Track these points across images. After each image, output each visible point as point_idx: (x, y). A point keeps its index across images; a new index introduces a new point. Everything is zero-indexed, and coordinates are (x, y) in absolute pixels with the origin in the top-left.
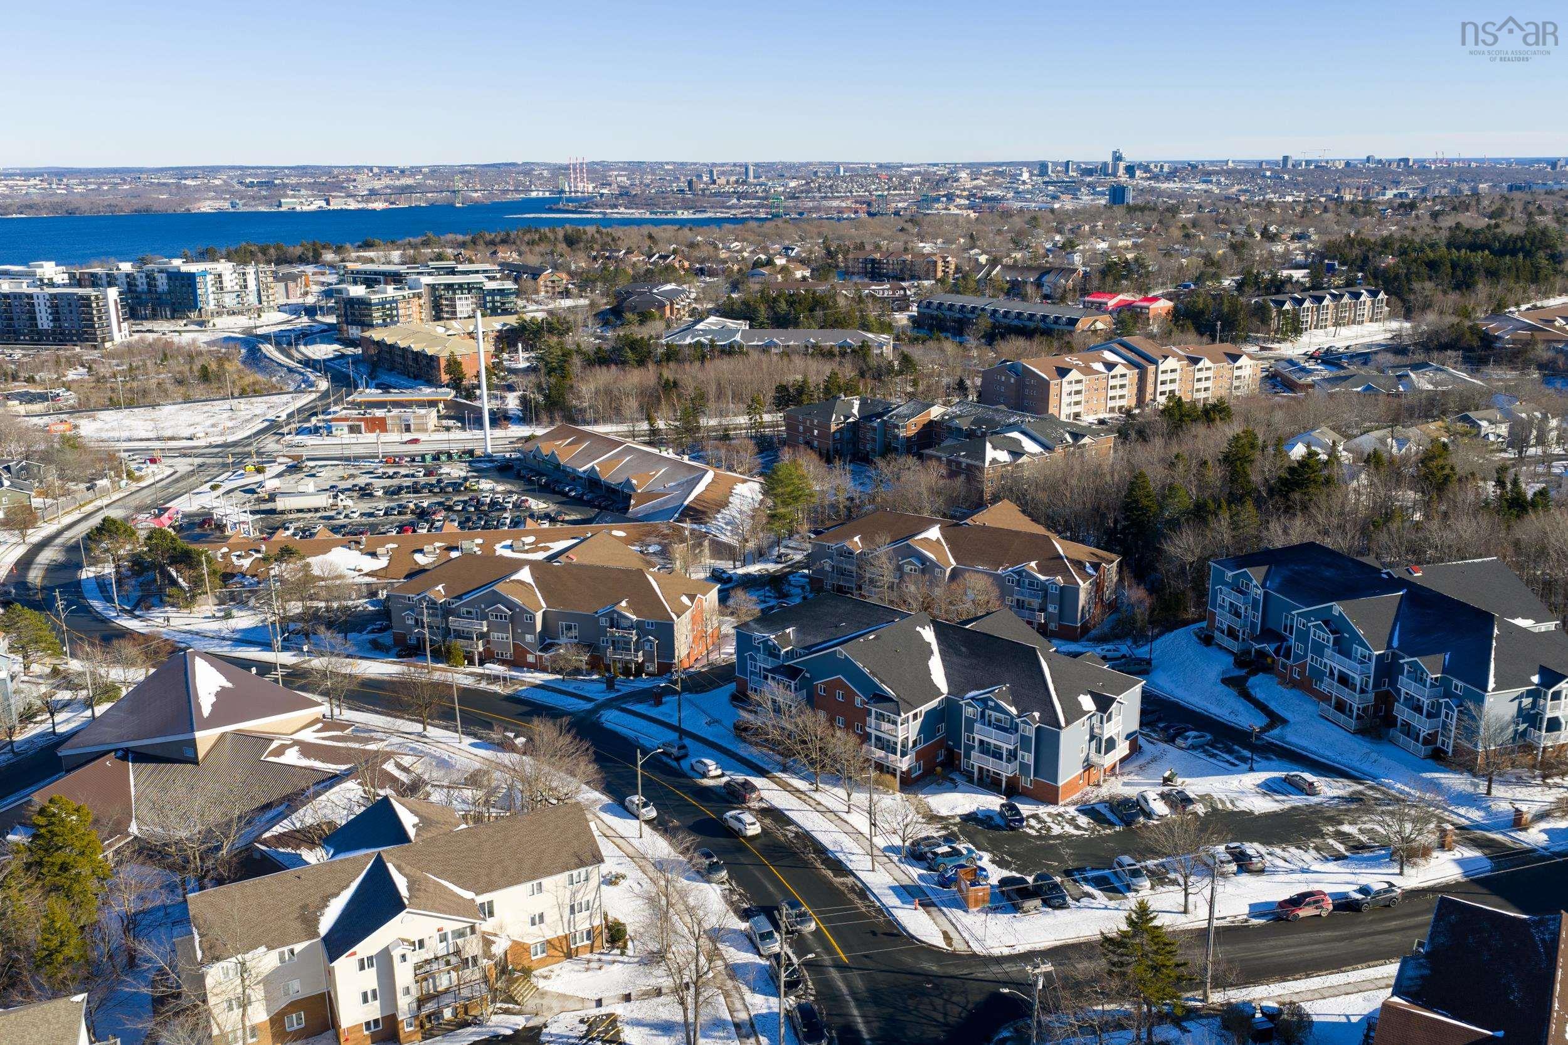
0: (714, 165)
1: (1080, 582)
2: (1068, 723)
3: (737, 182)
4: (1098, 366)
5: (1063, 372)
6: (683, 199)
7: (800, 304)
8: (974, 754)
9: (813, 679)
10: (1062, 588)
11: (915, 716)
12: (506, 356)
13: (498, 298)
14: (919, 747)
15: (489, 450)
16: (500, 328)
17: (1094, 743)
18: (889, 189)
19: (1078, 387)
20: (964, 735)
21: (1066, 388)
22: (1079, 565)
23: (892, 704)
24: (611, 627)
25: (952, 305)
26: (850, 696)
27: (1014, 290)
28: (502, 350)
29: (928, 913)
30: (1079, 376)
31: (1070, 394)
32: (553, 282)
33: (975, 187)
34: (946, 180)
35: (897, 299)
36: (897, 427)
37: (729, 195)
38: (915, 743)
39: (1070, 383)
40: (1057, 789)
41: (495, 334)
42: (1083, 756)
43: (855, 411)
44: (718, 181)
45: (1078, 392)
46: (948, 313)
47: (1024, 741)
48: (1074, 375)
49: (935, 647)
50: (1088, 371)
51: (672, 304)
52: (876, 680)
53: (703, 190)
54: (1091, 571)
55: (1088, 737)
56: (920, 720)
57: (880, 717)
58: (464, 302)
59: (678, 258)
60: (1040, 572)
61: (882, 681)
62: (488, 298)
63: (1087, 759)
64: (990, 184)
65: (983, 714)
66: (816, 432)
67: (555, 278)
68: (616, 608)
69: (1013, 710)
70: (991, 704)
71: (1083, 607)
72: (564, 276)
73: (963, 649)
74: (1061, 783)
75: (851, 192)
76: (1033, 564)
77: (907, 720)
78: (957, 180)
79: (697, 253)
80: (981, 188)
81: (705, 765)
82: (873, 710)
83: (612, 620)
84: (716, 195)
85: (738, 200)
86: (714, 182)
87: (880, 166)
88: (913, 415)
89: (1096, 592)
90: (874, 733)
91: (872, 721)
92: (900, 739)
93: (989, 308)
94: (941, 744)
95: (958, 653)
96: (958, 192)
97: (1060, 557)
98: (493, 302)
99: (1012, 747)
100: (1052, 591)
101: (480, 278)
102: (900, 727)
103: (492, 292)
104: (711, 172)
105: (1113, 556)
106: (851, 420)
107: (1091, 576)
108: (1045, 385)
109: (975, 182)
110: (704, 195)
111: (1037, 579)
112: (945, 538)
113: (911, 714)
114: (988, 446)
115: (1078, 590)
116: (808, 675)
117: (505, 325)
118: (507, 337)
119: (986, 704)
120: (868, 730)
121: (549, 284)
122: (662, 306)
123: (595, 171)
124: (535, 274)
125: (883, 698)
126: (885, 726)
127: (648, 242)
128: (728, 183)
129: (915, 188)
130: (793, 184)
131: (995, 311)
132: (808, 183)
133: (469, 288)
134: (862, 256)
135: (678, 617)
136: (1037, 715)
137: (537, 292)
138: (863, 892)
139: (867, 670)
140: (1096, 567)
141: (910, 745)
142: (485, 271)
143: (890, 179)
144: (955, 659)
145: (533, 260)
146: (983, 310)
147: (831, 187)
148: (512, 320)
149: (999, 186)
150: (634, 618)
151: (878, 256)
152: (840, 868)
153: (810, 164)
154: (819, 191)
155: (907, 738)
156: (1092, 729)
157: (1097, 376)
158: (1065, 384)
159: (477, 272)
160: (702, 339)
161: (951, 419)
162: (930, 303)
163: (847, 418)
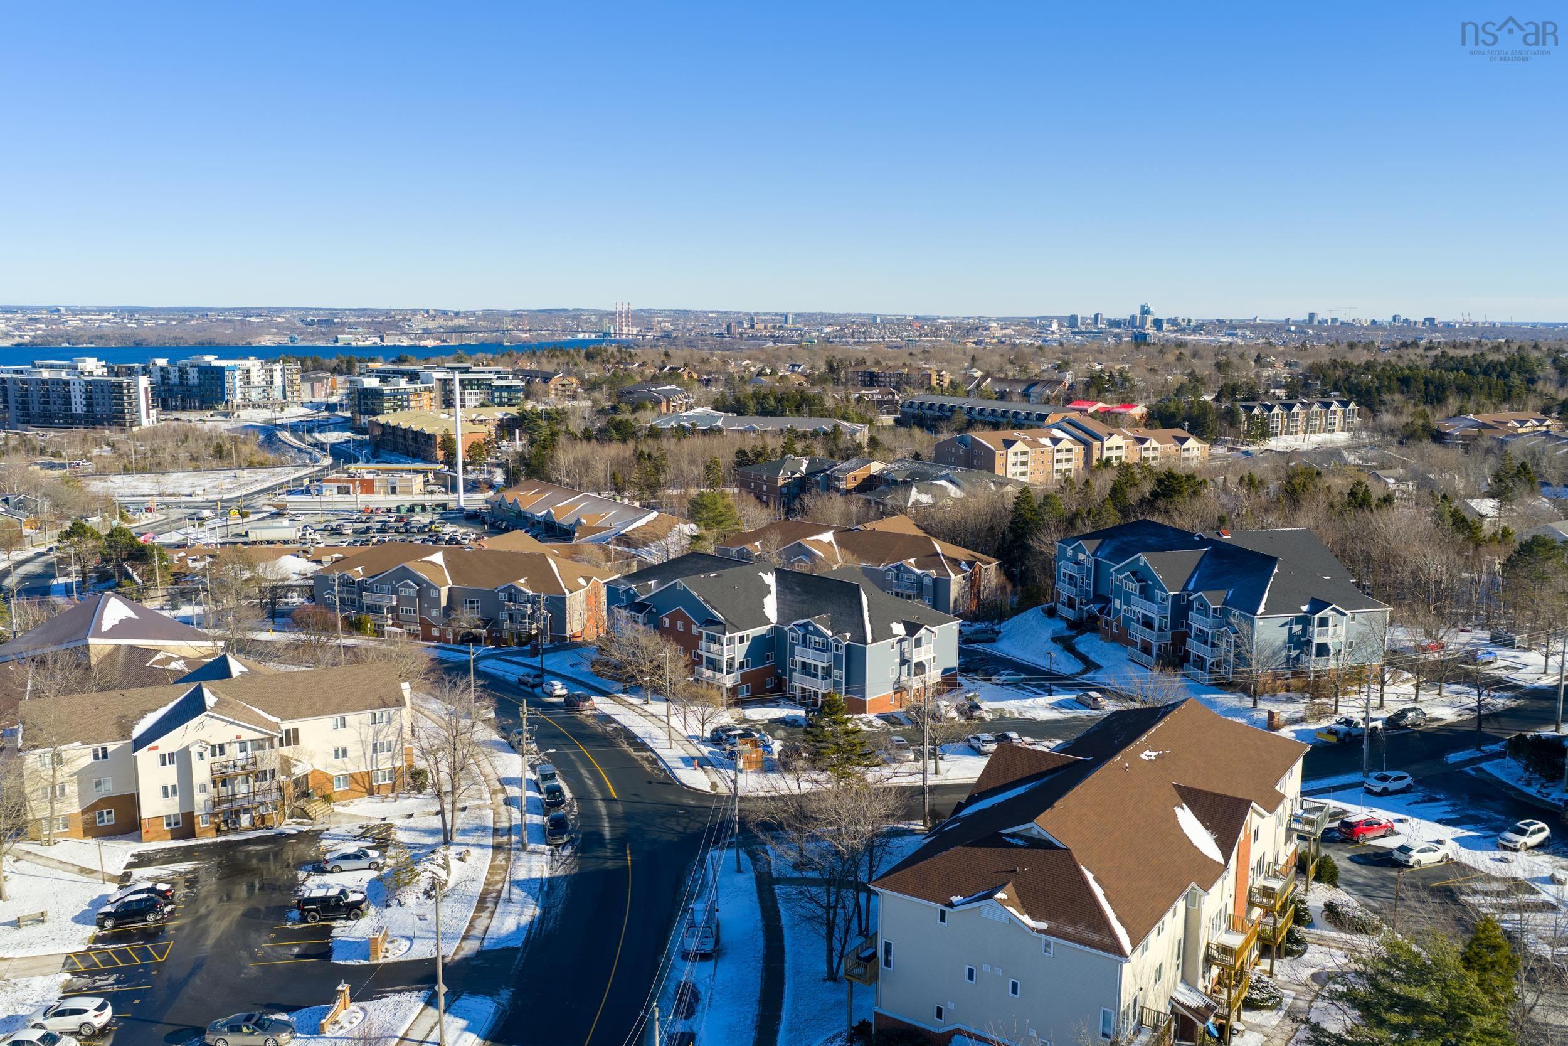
0: (757, 314)
1: (952, 574)
2: (874, 641)
3: (774, 327)
4: (1046, 441)
5: (1008, 444)
6: (721, 342)
7: (788, 401)
8: (796, 675)
9: (659, 613)
10: (935, 580)
11: (742, 640)
12: (505, 442)
13: (505, 394)
14: (746, 670)
15: (462, 504)
16: (500, 416)
17: (905, 668)
18: (920, 336)
19: (1024, 458)
20: (789, 660)
21: (1011, 458)
22: (955, 563)
23: (720, 627)
24: (510, 601)
25: (932, 405)
26: (688, 625)
27: (1002, 396)
28: (503, 438)
29: (706, 772)
30: (1025, 448)
31: (1015, 465)
32: (563, 385)
33: (1005, 336)
34: (977, 329)
35: (886, 403)
36: (838, 479)
37: (766, 339)
38: (742, 665)
39: (1016, 454)
40: (865, 702)
41: (497, 422)
42: (894, 677)
43: (803, 468)
44: (756, 326)
45: (1024, 463)
46: (928, 412)
47: (837, 658)
48: (1019, 446)
49: (773, 589)
50: (1034, 444)
51: (668, 401)
52: (709, 607)
53: (741, 334)
54: (965, 568)
55: (898, 660)
56: (747, 644)
57: (712, 639)
58: (473, 397)
59: (688, 370)
60: (917, 567)
61: (714, 608)
62: (496, 394)
63: (898, 681)
64: (1019, 333)
65: (804, 637)
66: (765, 487)
67: (565, 382)
68: (514, 584)
69: (829, 633)
70: (811, 628)
71: (956, 600)
72: (574, 380)
73: (798, 589)
74: (868, 699)
75: (883, 338)
76: (912, 561)
77: (731, 641)
78: (987, 329)
79: (707, 368)
80: (1010, 337)
81: (552, 685)
82: (704, 632)
83: (510, 594)
84: (753, 338)
85: (774, 343)
86: (752, 327)
87: (917, 318)
88: (853, 469)
89: (972, 587)
90: (705, 654)
91: (703, 643)
92: (725, 658)
93: (966, 406)
94: (770, 671)
95: (792, 591)
96: (988, 340)
97: (938, 554)
98: (501, 397)
99: (825, 665)
100: (927, 581)
101: (492, 376)
102: (725, 648)
103: (500, 388)
104: (752, 319)
105: (992, 559)
106: (797, 475)
107: (965, 571)
108: (992, 454)
109: (1005, 332)
110: (741, 338)
111: (914, 573)
112: (837, 542)
113: (737, 635)
114: (914, 489)
115: (949, 581)
116: (654, 610)
117: (506, 414)
118: (508, 426)
119: (807, 629)
120: (700, 652)
121: (560, 387)
122: (658, 403)
123: (642, 318)
124: (546, 379)
125: (712, 622)
126: (714, 647)
127: (663, 357)
128: (765, 327)
129: (945, 336)
130: (827, 330)
131: (971, 409)
132: (842, 329)
133: (479, 384)
134: (861, 369)
135: (571, 592)
136: (848, 635)
137: (547, 394)
138: (655, 760)
139: (701, 599)
140: (971, 564)
141: (737, 665)
142: (498, 372)
143: (922, 327)
144: (789, 597)
145: (548, 368)
146: (961, 408)
147: (864, 333)
148: (514, 411)
149: (1028, 335)
150: (531, 593)
151: (876, 370)
152: (642, 746)
153: (850, 315)
154: (853, 336)
155: (733, 659)
156: (902, 653)
157: (1042, 449)
158: (1010, 455)
159: (490, 372)
160: (685, 424)
161: (889, 474)
162: (912, 403)
163: (794, 473)
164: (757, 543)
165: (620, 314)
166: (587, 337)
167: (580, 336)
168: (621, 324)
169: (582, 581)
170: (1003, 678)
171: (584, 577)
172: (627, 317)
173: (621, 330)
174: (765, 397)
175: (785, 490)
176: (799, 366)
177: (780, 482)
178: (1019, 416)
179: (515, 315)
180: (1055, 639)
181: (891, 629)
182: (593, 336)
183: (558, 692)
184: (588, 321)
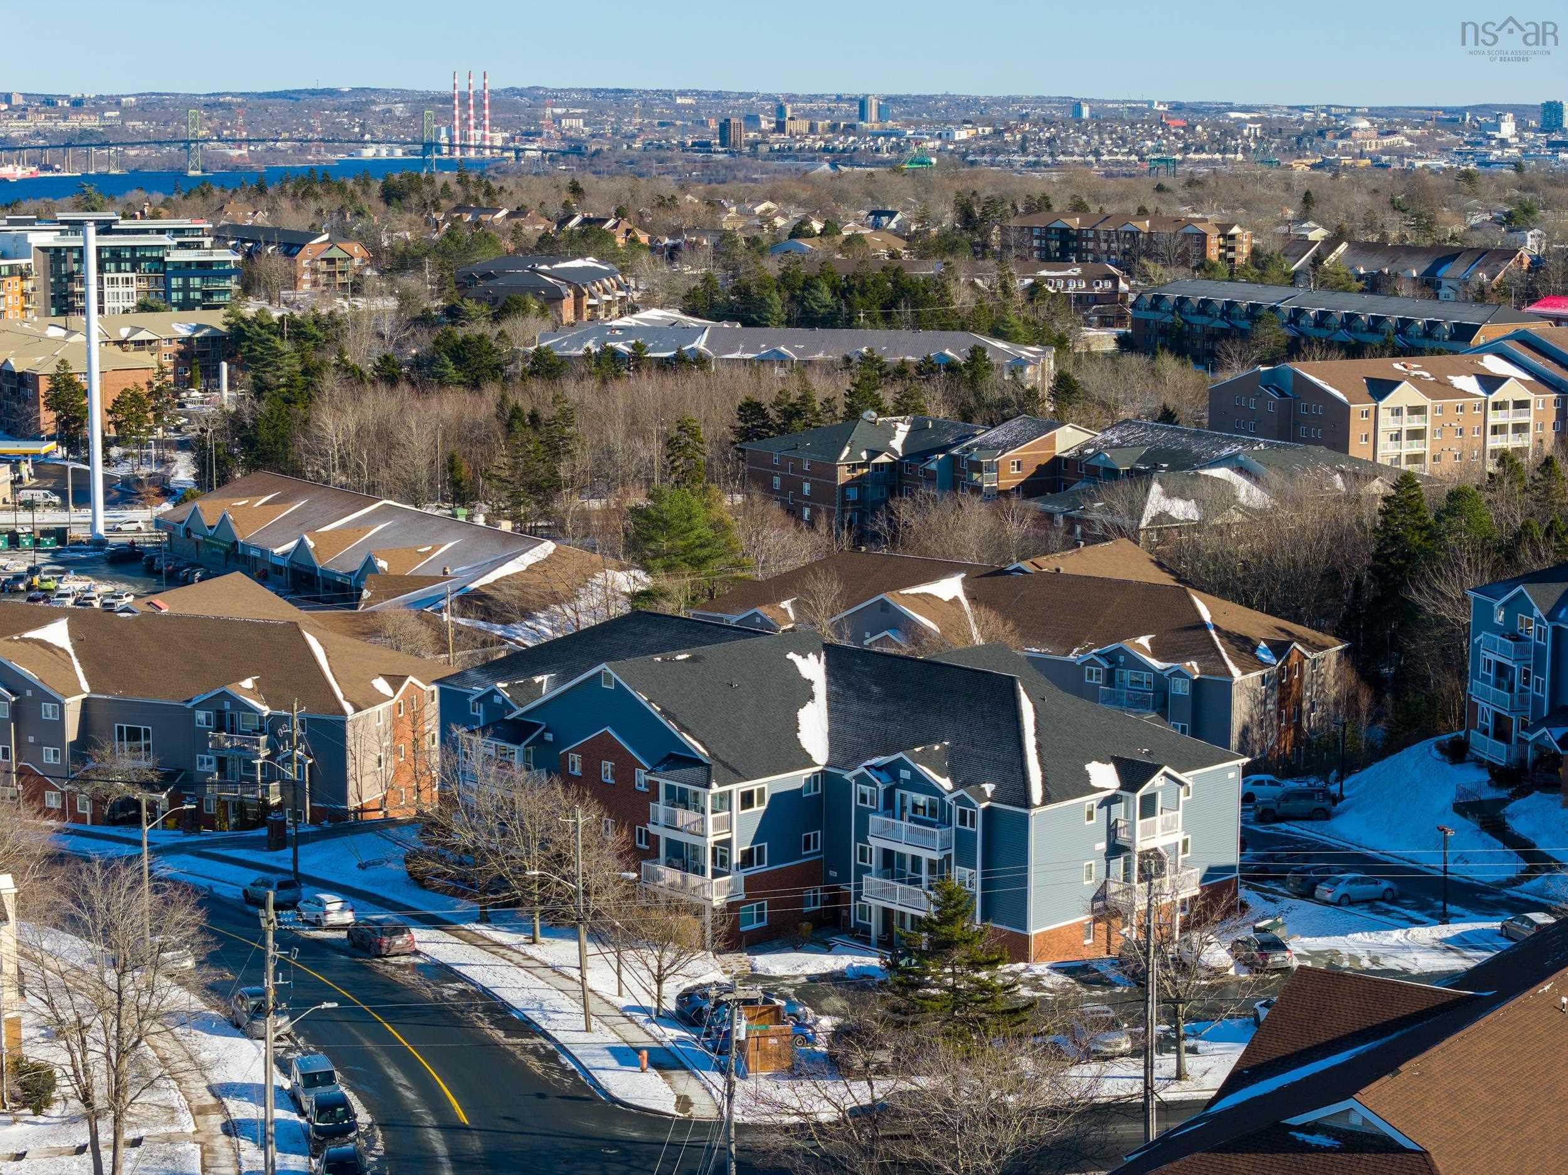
0: (792, 98)
1: (1236, 672)
2: (1047, 799)
3: (833, 128)
4: (1469, 384)
5: (1380, 388)
6: (706, 164)
7: (863, 293)
8: (871, 881)
9: (558, 743)
10: (1196, 684)
11: (747, 800)
12: (196, 394)
13: (196, 282)
14: (756, 869)
15: (100, 529)
16: (185, 333)
17: (1118, 864)
18: (1186, 149)
19: (1416, 423)
20: (855, 847)
21: (1387, 423)
22: (1243, 646)
23: (698, 772)
24: (220, 728)
25: (1206, 303)
26: (626, 767)
27: (1374, 284)
28: (190, 383)
29: (664, 1077)
30: (1419, 399)
31: (1397, 437)
32: (331, 261)
33: (1388, 151)
34: (1321, 134)
35: (1097, 299)
36: (977, 467)
37: (813, 155)
38: (747, 858)
39: (1397, 412)
40: (1026, 938)
41: (176, 346)
42: (1089, 886)
43: (897, 443)
44: (790, 126)
45: (1416, 435)
46: (1198, 320)
47: (964, 841)
48: (1405, 395)
49: (820, 688)
50: (1441, 389)
51: (579, 295)
52: (672, 726)
53: (754, 145)
54: (1266, 657)
55: (1102, 846)
56: (759, 809)
57: (680, 799)
58: (121, 289)
59: (625, 225)
60: (1155, 654)
61: (683, 728)
62: (175, 282)
63: (1101, 895)
64: (1423, 145)
65: (889, 794)
66: (807, 487)
67: (335, 253)
68: (230, 689)
69: (946, 783)
70: (905, 774)
71: (1245, 730)
72: (356, 249)
73: (875, 689)
74: (1033, 931)
75: (1097, 153)
76: (1144, 640)
77: (724, 801)
78: (1346, 134)
79: (672, 220)
80: (1401, 154)
82: (662, 782)
83: (220, 714)
84: (782, 154)
85: (834, 165)
86: (780, 127)
87: (1177, 107)
88: (1014, 444)
89: (1281, 702)
90: (664, 834)
91: (660, 809)
92: (711, 840)
93: (1286, 307)
94: (812, 874)
95: (862, 694)
96: (1347, 160)
97: (1203, 626)
98: (186, 289)
99: (936, 856)
100: (1181, 688)
101: (165, 240)
102: (710, 818)
103: (184, 269)
104: (781, 110)
105: (1329, 639)
106: (883, 459)
107: (1264, 665)
108: (1342, 412)
109: (1387, 141)
110: (754, 154)
111: (1147, 668)
112: (973, 598)
113: (737, 789)
114: (1156, 488)
115: (1228, 686)
116: (549, 737)
117: (199, 328)
118: (203, 355)
119: (895, 777)
120: (652, 829)
121: (323, 266)
122: (554, 298)
123: (515, 107)
124: (292, 245)
125: (682, 760)
126: (684, 817)
127: (566, 196)
128: (812, 129)
129: (1246, 150)
130: (962, 135)
131: (1299, 312)
132: (998, 133)
133: (135, 258)
134: (1039, 221)
135: (357, 709)
136: (989, 788)
137: (293, 282)
138: (555, 1052)
139: (655, 709)
140: (1279, 649)
141: (736, 858)
142: (179, 232)
143: (1190, 128)
144: (855, 707)
145: (294, 220)
146: (1274, 309)
147: (1050, 141)
148: (216, 320)
149: (1443, 150)
150: (266, 710)
151: (1075, 222)
152: (526, 1027)
153: (1015, 100)
154: (1024, 150)
155: (728, 843)
156: (1112, 830)
157: (1459, 402)
158: (1384, 416)
159: (161, 231)
160: (620, 346)
161: (1098, 454)
162: (1159, 298)
163: (874, 453)
164: (786, 604)
165: (464, 99)
166: (384, 153)
167: (368, 153)
168: (465, 123)
169: (381, 685)
170: (1341, 890)
171: (385, 676)
172: (480, 105)
173: (464, 136)
174: (809, 284)
175: (853, 493)
176: (892, 214)
177: (843, 475)
178: (1411, 330)
179: (214, 104)
180: (1463, 808)
181: (1087, 776)
182: (399, 153)
183: (334, 918)
184: (386, 117)
